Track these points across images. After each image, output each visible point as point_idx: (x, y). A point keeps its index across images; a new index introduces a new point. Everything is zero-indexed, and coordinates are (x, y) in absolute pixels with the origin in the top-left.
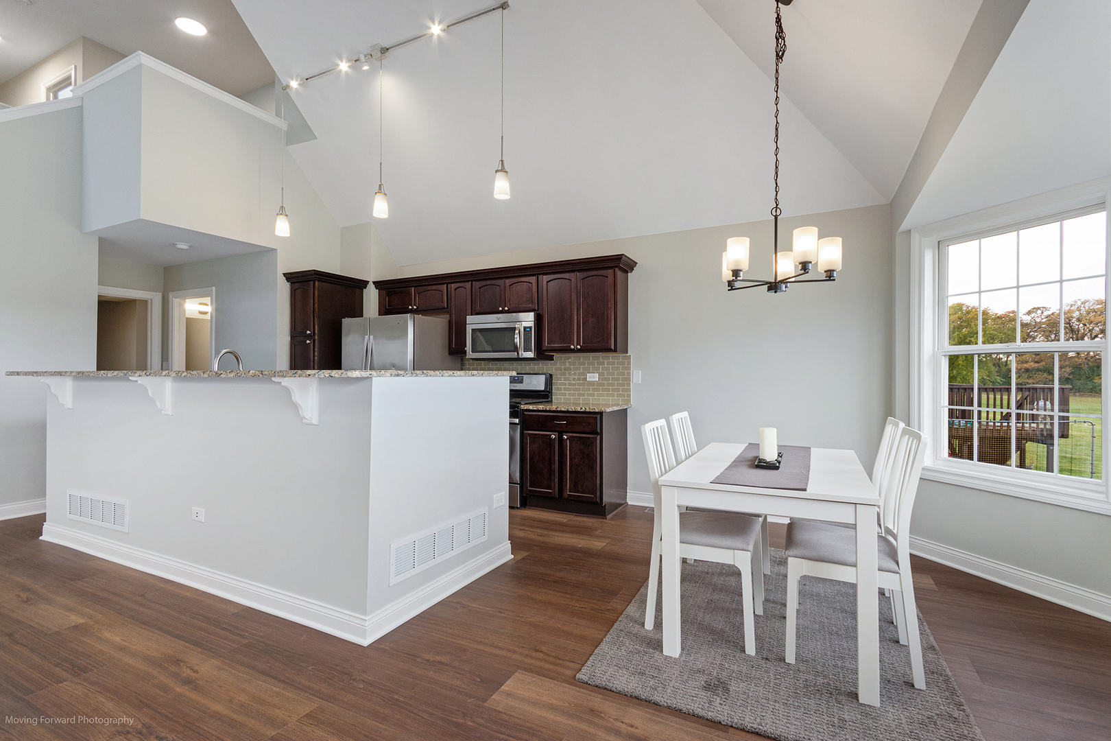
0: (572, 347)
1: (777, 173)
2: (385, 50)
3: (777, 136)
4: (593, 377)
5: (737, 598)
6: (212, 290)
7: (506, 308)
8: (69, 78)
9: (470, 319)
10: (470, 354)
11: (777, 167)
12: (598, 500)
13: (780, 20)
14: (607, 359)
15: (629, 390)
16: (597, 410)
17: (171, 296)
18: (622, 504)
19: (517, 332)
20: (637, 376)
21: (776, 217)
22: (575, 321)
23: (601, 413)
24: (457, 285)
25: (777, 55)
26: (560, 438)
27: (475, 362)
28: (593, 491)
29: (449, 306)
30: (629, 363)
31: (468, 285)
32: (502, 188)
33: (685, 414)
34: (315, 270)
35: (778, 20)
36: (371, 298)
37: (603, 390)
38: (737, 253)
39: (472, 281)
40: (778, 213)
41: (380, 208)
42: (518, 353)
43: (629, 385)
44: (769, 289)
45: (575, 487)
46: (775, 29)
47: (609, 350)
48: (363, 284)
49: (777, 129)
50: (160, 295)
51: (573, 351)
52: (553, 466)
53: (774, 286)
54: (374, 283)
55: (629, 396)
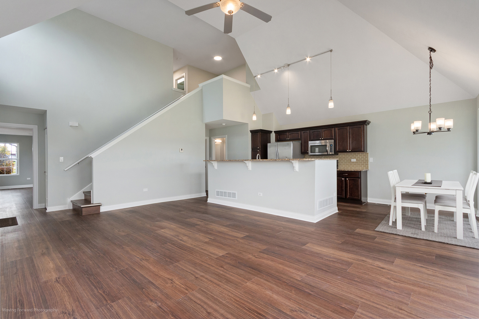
0: (348, 151)
1: (430, 101)
2: (289, 65)
3: (430, 90)
4: (354, 160)
5: (419, 223)
6: (226, 136)
7: (323, 139)
8: (184, 76)
9: (310, 142)
10: (310, 154)
11: (430, 99)
12: (360, 199)
13: (431, 58)
14: (359, 155)
15: (368, 164)
16: (359, 171)
17: (212, 138)
18: (365, 202)
19: (327, 146)
20: (371, 160)
21: (430, 114)
22: (349, 142)
23: (360, 172)
24: (304, 131)
25: (430, 67)
26: (346, 180)
27: (312, 156)
28: (358, 196)
29: (301, 138)
30: (368, 155)
31: (308, 131)
32: (331, 105)
33: (396, 170)
34: (261, 129)
35: (431, 57)
36: (273, 136)
37: (358, 164)
38: (417, 125)
39: (309, 130)
40: (431, 112)
41: (288, 112)
42: (328, 153)
43: (368, 163)
44: (428, 134)
45: (351, 194)
46: (429, 60)
47: (362, 151)
48: (271, 132)
49: (430, 89)
50: (209, 137)
51: (348, 152)
52: (343, 188)
53: (429, 133)
54: (274, 131)
55: (368, 166)
